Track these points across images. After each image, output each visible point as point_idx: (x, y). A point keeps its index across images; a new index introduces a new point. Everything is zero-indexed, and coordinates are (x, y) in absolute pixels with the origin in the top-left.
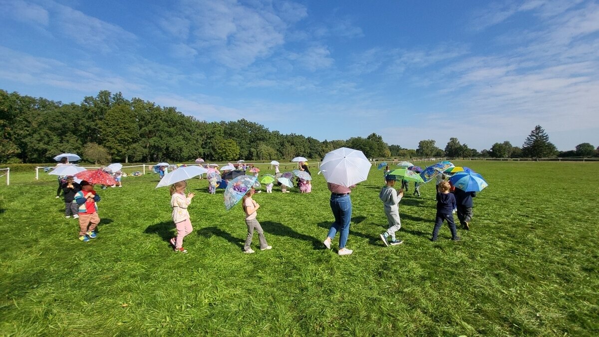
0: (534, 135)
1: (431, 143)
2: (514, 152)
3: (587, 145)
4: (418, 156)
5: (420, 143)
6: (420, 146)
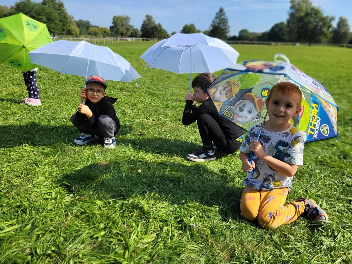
0: (218, 18)
1: (126, 19)
4: (111, 36)
5: (113, 19)
6: (114, 22)
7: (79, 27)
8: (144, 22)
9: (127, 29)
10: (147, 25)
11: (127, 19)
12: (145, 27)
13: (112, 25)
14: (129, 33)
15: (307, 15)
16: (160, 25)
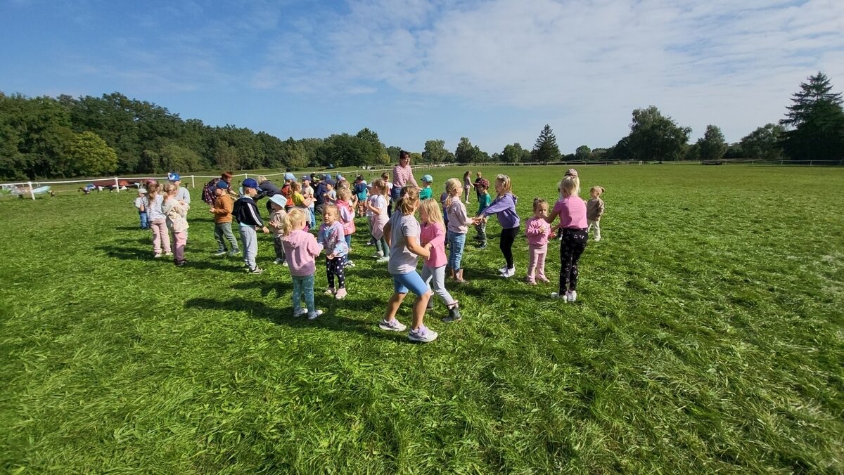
0: (543, 136)
1: (439, 144)
2: (524, 156)
3: (585, 148)
4: (424, 161)
5: (426, 144)
6: (426, 148)
7: (389, 155)
8: (459, 145)
9: (441, 154)
10: (463, 148)
11: (441, 143)
12: (460, 150)
13: (424, 151)
14: (443, 158)
15: (653, 127)
16: (477, 148)
